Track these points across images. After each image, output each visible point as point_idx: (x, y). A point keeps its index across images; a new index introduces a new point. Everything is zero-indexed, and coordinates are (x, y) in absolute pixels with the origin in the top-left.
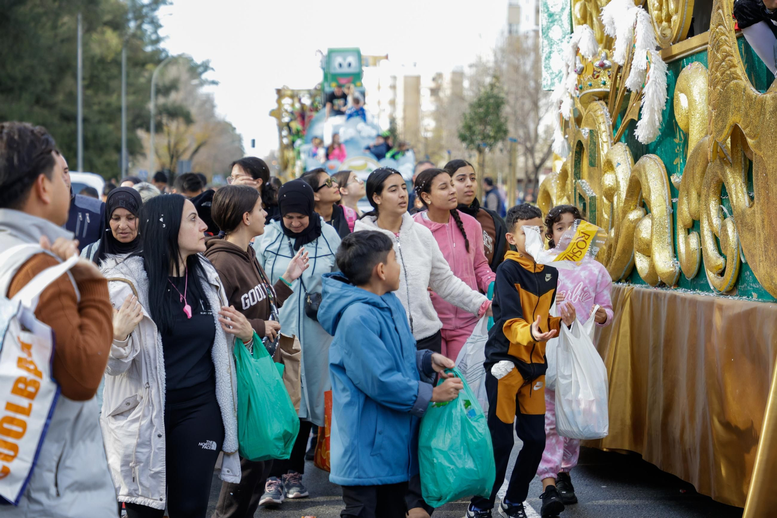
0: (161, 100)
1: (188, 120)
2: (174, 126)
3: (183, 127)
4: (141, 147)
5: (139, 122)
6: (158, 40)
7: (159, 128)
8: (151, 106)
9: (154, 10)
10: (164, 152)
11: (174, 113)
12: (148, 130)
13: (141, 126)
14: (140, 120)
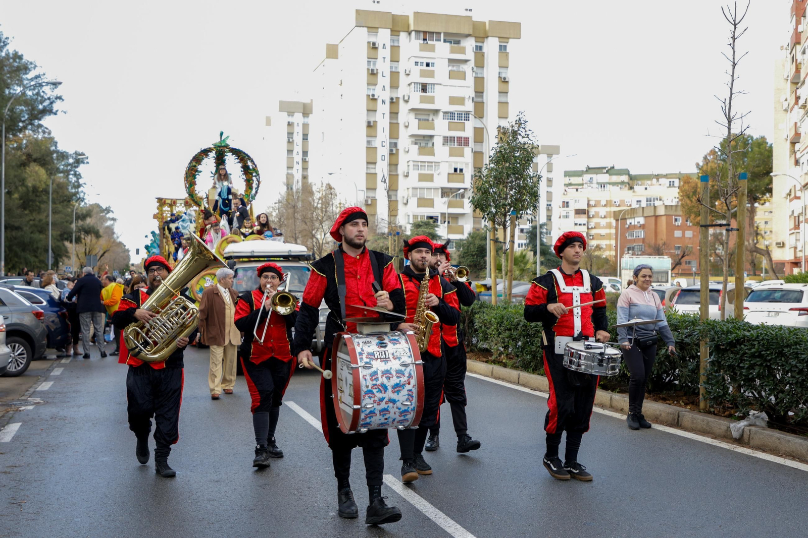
0: (80, 223)
1: (98, 235)
2: (89, 239)
3: (94, 240)
4: (67, 252)
5: (66, 236)
6: (79, 186)
7: (78, 240)
8: (73, 226)
9: (77, 167)
10: (82, 255)
11: (88, 231)
12: (71, 242)
13: (67, 239)
14: (66, 235)
